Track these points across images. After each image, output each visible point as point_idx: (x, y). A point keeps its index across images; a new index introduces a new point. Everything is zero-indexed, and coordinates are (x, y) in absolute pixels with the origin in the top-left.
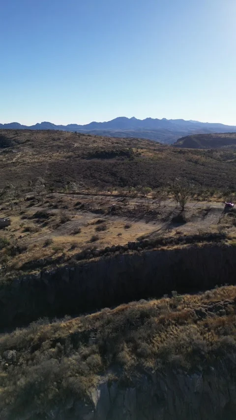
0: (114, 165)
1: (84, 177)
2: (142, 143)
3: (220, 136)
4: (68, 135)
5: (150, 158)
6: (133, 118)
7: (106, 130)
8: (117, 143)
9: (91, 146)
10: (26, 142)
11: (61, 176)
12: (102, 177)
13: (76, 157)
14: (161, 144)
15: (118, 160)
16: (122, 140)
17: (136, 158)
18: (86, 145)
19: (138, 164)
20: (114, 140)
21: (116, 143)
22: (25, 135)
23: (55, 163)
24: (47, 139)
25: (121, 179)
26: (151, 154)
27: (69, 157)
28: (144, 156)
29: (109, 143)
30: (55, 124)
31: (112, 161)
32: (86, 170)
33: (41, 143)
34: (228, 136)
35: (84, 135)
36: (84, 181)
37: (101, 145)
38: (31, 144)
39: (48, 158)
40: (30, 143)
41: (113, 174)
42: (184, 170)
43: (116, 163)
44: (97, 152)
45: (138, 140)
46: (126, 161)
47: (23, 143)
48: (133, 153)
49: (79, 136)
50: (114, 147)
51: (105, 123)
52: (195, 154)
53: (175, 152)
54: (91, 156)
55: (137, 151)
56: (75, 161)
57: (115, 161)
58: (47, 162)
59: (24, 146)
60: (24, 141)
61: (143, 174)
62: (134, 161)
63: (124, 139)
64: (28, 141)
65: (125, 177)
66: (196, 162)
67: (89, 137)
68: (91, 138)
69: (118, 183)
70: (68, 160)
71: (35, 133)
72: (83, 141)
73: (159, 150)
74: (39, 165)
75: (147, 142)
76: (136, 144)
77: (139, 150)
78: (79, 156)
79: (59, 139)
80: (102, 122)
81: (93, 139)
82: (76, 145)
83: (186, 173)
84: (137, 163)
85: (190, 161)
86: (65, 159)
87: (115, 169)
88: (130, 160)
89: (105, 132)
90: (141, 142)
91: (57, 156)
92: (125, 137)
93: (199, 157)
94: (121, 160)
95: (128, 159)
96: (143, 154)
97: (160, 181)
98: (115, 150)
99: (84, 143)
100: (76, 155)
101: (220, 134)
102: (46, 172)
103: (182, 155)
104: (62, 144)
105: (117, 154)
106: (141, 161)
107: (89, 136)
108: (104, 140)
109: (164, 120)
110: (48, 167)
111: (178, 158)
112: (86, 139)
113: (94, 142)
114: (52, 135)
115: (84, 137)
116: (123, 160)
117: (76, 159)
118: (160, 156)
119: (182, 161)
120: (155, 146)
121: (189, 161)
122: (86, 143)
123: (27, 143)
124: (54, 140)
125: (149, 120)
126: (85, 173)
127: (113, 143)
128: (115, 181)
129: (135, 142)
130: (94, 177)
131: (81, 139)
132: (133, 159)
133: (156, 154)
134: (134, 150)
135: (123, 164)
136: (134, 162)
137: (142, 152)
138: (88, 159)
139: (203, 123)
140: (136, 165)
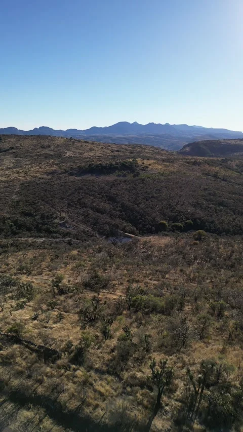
0: (114, 184)
1: (69, 204)
2: (146, 151)
3: (230, 142)
4: (61, 142)
5: (160, 173)
6: (135, 123)
7: (107, 135)
8: (118, 151)
9: (86, 155)
10: (8, 150)
11: (35, 204)
12: (95, 204)
13: (61, 173)
14: (167, 152)
15: (119, 176)
16: (124, 147)
17: (141, 172)
18: (80, 154)
19: (145, 182)
20: (115, 147)
21: (116, 151)
22: (10, 141)
23: (30, 182)
24: (35, 145)
25: (123, 206)
26: (160, 167)
27: (52, 173)
28: (152, 169)
29: (108, 151)
30: (54, 129)
31: (111, 178)
32: (73, 193)
33: (28, 151)
34: (238, 142)
35: (79, 141)
36: (68, 212)
37: (98, 154)
38: (14, 153)
39: (22, 175)
40: (13, 151)
41: (111, 199)
42: (205, 189)
43: (116, 181)
44: (90, 165)
45: (141, 147)
46: (130, 177)
47: (5, 151)
48: (139, 166)
49: (73, 143)
50: (114, 157)
51: (106, 128)
52: (213, 166)
53: (188, 163)
54: (82, 171)
55: (143, 163)
56: (60, 178)
57: (115, 177)
58: (19, 180)
59: (5, 155)
60: (7, 148)
61: (152, 197)
62: (140, 177)
63: (126, 145)
64: (12, 148)
65: (127, 203)
66: (216, 176)
67: (85, 144)
68: (87, 144)
69: (118, 213)
70: (50, 177)
71: (22, 139)
72: (77, 148)
73: (168, 160)
74: (5, 187)
75: (151, 149)
76: (139, 152)
77: (145, 161)
78: (66, 172)
79: (49, 146)
80: (103, 127)
81: (90, 146)
82: (68, 154)
83: (210, 194)
84: (143, 180)
85: (208, 174)
86: (45, 176)
87: (113, 191)
88: (134, 176)
89: (105, 137)
90: (145, 149)
91: (36, 171)
92: (127, 143)
93: (217, 169)
94: (123, 176)
95: (132, 174)
96: (150, 167)
97: (177, 209)
98: (114, 163)
99: (78, 151)
100: (61, 169)
101: (229, 140)
102: (14, 197)
103: (196, 167)
104: (52, 153)
105: (116, 168)
106: (148, 178)
107: (85, 142)
108: (102, 148)
109: (167, 125)
110: (17, 190)
111: (192, 170)
112: (81, 146)
113: (91, 150)
114: (42, 141)
115: (79, 144)
116: (125, 176)
117: (61, 176)
118: (171, 169)
119: (198, 174)
120: (162, 155)
121: (206, 174)
122: (80, 152)
123: (10, 151)
124: (43, 147)
125: (151, 125)
126: (70, 198)
127: (113, 152)
128: (114, 210)
129: (138, 149)
130: (84, 205)
131: (75, 146)
132: (137, 174)
133: (166, 166)
134: (139, 161)
135: (125, 181)
136: (140, 179)
137: (150, 165)
138: (77, 175)
139: (207, 129)
140: (143, 183)
